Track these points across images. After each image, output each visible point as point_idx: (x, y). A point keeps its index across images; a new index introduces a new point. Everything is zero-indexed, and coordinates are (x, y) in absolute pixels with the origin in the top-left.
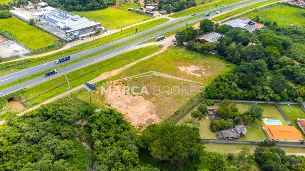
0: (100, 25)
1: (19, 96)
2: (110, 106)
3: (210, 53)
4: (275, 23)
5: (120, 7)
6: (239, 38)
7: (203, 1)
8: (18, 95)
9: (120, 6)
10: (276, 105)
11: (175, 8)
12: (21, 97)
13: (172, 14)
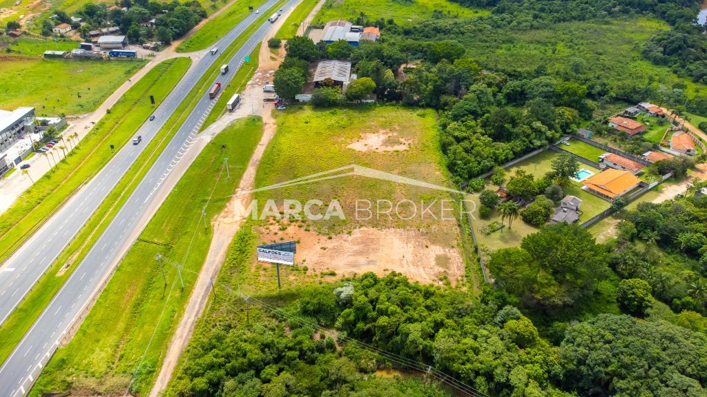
0: (32, 114)
1: (59, 380)
2: (333, 274)
3: (365, 101)
4: (391, 22)
5: (11, 54)
6: (389, 59)
7: (213, 3)
8: (52, 380)
9: (9, 51)
10: (554, 148)
11: (176, 28)
12: (69, 379)
13: (176, 44)
